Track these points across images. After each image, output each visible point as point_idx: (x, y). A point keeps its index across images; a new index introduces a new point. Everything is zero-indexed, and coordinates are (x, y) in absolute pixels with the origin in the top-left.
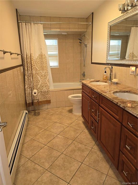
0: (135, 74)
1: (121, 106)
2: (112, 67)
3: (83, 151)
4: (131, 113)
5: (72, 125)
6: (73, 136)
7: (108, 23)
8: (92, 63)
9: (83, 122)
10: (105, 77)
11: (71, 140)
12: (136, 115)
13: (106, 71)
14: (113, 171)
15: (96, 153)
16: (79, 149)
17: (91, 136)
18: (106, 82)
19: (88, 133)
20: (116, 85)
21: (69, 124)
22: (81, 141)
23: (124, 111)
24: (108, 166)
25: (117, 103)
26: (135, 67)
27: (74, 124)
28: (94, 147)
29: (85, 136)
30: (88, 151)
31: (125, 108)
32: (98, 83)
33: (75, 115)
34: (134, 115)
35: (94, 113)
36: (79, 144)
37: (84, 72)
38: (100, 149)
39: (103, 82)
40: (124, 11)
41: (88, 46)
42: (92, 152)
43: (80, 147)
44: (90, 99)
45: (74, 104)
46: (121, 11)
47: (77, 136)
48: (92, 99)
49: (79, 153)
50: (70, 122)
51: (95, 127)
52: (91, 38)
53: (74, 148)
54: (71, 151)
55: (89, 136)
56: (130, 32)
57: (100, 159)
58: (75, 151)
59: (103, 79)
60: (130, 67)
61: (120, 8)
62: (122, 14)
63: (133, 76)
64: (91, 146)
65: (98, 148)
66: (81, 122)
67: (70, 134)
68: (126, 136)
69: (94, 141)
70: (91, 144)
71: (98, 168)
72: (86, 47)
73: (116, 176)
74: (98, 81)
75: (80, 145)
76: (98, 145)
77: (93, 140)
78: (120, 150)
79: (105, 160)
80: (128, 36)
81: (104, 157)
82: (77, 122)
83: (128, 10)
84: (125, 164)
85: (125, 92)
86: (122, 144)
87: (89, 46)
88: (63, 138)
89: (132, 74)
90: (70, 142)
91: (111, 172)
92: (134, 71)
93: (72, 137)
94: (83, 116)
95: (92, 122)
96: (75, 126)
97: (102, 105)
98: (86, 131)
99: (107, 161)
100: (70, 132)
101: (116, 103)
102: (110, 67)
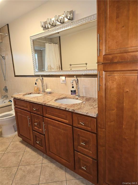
0: (65, 83)
1: (70, 110)
2: (43, 78)
3: (34, 171)
4: (81, 113)
5: (8, 150)
6: (16, 162)
7: (30, 37)
8: (15, 76)
9: (21, 142)
10: (36, 88)
11: (15, 167)
12: (85, 114)
13: (36, 83)
14: (69, 174)
15: (48, 166)
16: (29, 172)
17: (36, 152)
18: (39, 93)
19: (32, 151)
20: (50, 94)
21: (3, 151)
22: (27, 162)
23: (73, 114)
24: (63, 172)
25: (66, 108)
26: (64, 77)
27: (10, 148)
28: (43, 161)
29: (30, 155)
30: (39, 168)
31: (74, 111)
32: (32, 95)
33: (7, 138)
34: (84, 114)
35: (37, 127)
36: (26, 166)
37: (6, 87)
38: (49, 160)
39: (35, 94)
40: (45, 28)
41: (6, 58)
42: (43, 167)
43: (29, 170)
44: (30, 113)
45: (2, 125)
46: (42, 28)
47: (20, 160)
48: (32, 113)
49: (31, 176)
50: (4, 147)
51: (41, 141)
52: (10, 50)
53: (23, 173)
54: (21, 179)
55: (34, 154)
56: (45, 47)
57: (54, 169)
58: (25, 176)
59: (35, 90)
60: (60, 77)
61: (42, 26)
62: (44, 31)
63: (64, 84)
64: (39, 162)
65: (48, 161)
66: (18, 143)
67: (10, 161)
68: (79, 134)
69: (41, 156)
70: (39, 160)
71: (56, 179)
72: (5, 59)
73: (74, 176)
74: (30, 94)
75: (28, 168)
76: (46, 158)
77: (39, 155)
78: (74, 150)
79: (59, 168)
80: (42, 50)
81: (57, 166)
82: (13, 145)
83: (48, 28)
84: (81, 160)
85: (62, 99)
86: (76, 143)
87: (8, 58)
88: (3, 169)
89: (63, 83)
90: (15, 169)
91: (68, 176)
92: (64, 80)
93: (15, 164)
94: (20, 135)
95: (36, 136)
96: (13, 150)
97: (47, 115)
98: (28, 149)
99: (60, 168)
100: (9, 159)
101: (64, 109)
102: (41, 78)
